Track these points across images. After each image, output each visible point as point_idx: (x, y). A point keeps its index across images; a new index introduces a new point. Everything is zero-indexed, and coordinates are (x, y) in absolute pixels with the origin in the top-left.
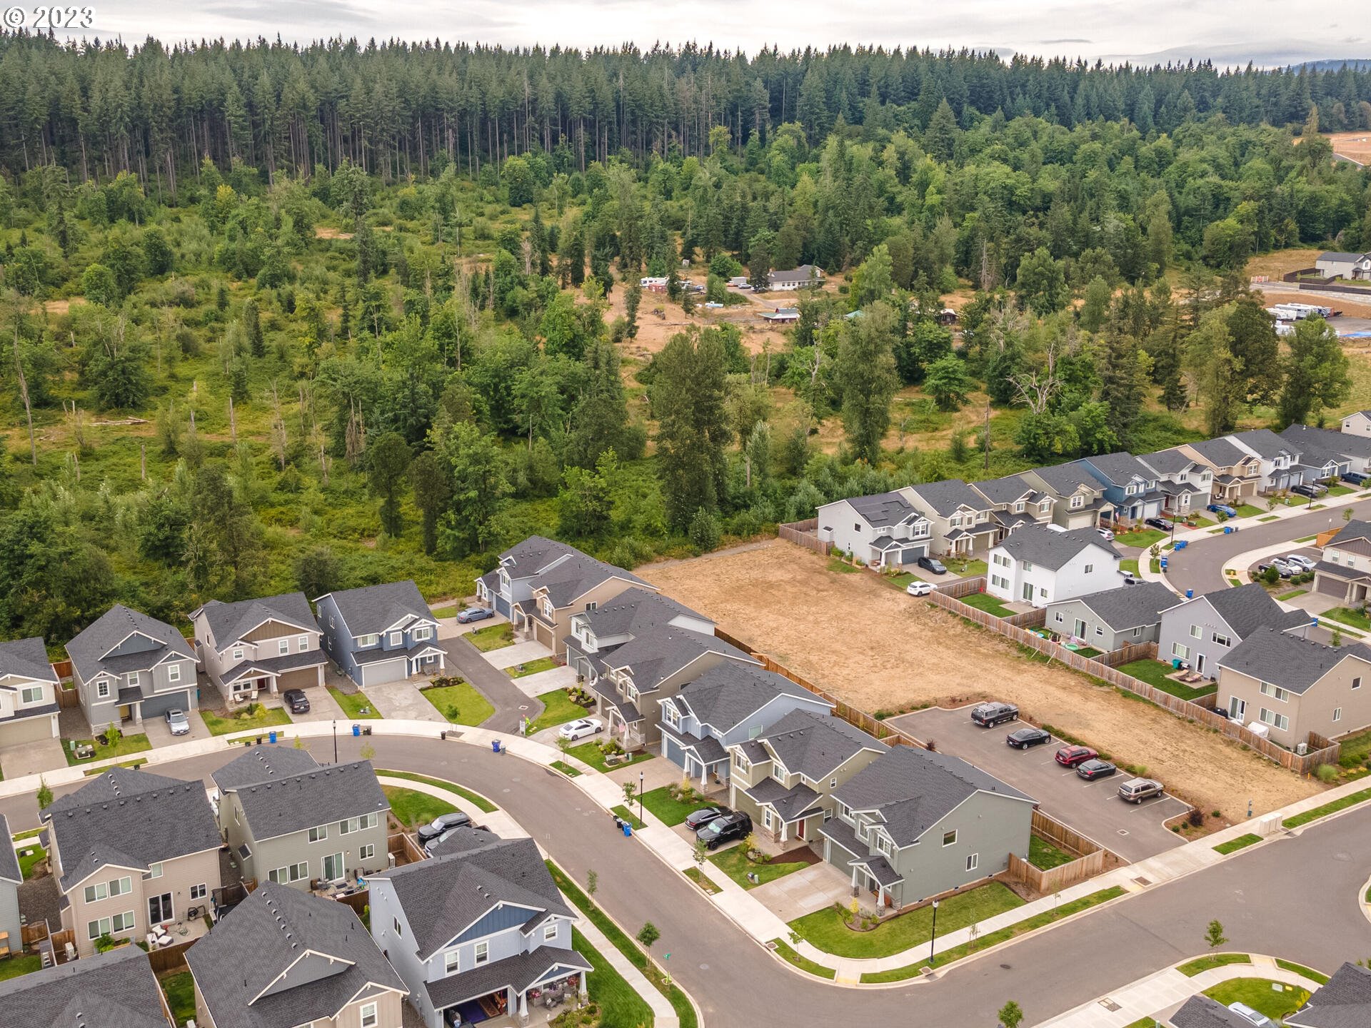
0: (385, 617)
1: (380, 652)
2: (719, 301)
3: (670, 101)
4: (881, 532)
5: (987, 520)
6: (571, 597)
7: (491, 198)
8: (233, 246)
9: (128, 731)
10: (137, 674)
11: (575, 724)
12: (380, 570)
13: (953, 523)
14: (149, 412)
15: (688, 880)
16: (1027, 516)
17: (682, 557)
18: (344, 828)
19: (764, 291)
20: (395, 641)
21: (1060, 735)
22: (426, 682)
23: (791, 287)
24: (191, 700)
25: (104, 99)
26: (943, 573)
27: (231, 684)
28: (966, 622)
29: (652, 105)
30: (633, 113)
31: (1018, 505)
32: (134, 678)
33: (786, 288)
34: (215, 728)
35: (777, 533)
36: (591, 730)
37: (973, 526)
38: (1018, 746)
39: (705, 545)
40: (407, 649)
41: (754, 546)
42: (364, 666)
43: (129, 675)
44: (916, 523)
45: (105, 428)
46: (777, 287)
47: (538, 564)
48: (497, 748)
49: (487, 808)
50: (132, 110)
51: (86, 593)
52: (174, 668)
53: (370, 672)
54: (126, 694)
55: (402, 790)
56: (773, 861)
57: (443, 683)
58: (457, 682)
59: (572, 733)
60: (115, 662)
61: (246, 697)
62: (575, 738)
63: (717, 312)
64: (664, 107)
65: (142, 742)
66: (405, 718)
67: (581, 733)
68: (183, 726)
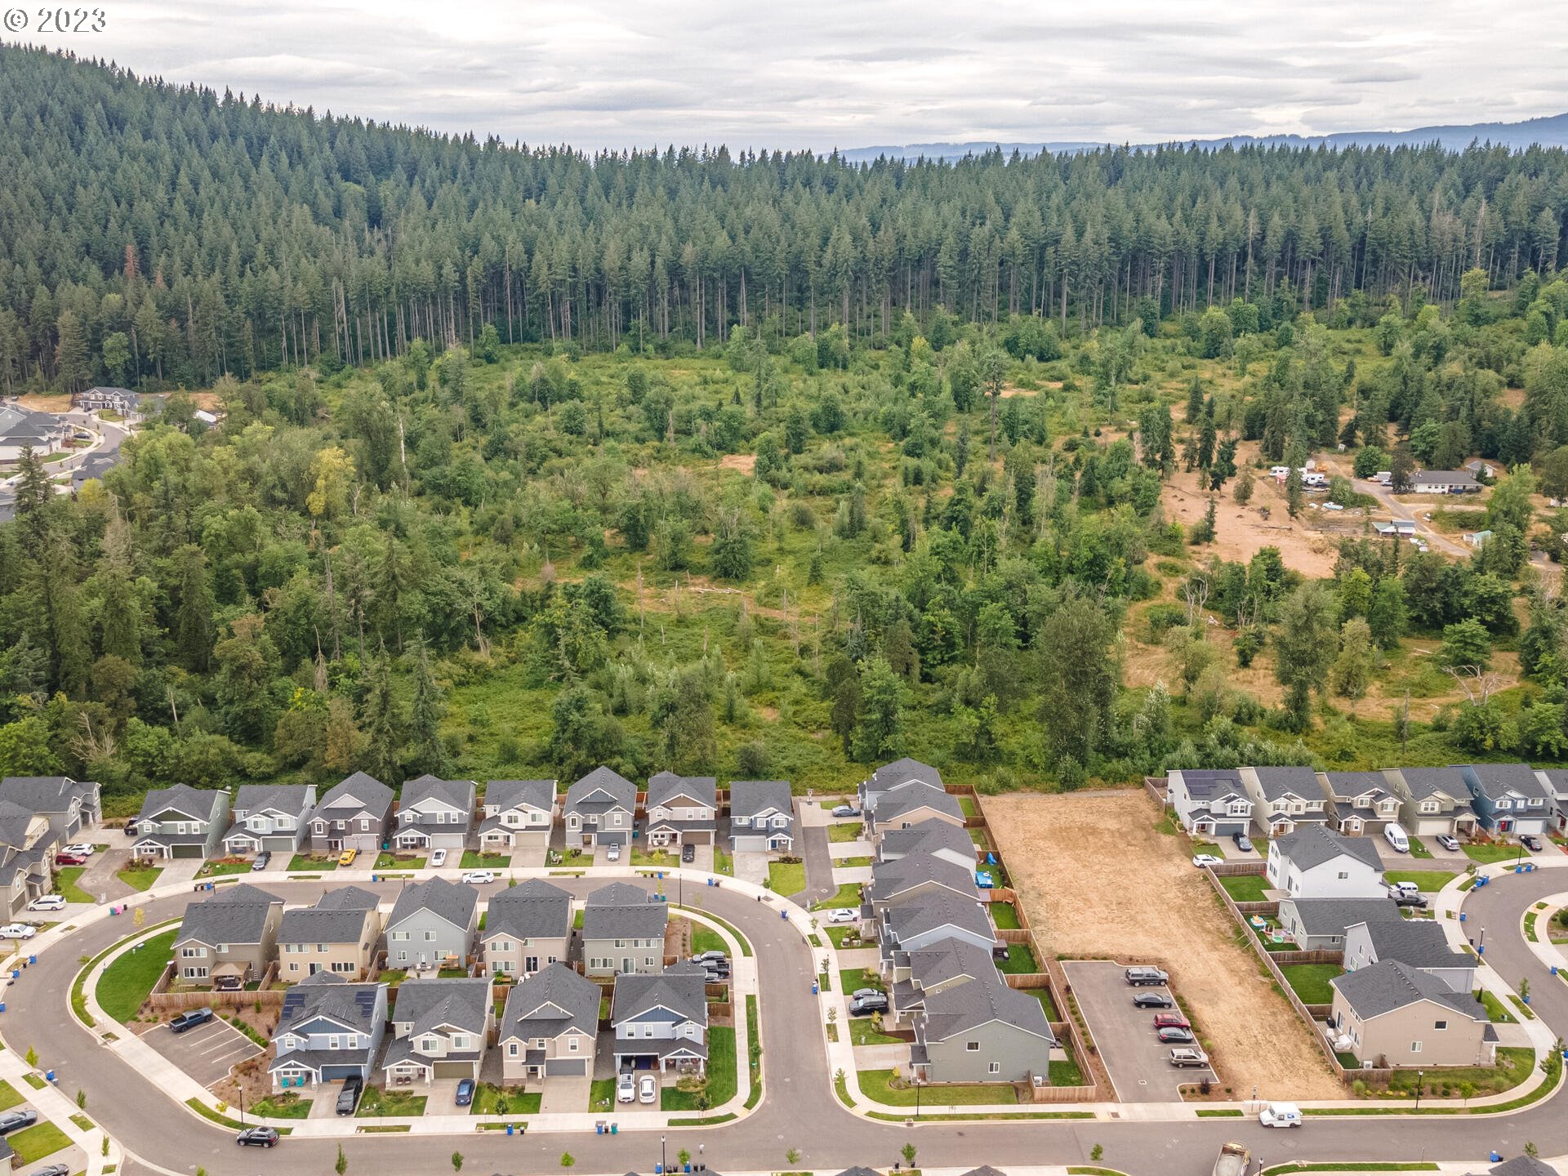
0: (758, 807)
1: (749, 830)
2: (1339, 502)
3: (1421, 240)
4: (1199, 804)
5: (1321, 809)
6: (891, 815)
7: (1183, 350)
8: (896, 409)
9: (585, 851)
10: (596, 816)
11: (840, 911)
12: (799, 763)
13: (1276, 807)
14: (747, 583)
15: (824, 1030)
16: (1370, 812)
17: (1045, 792)
18: (636, 944)
19: (1406, 492)
20: (761, 825)
21: (1184, 1006)
22: (776, 857)
23: (1440, 490)
24: (628, 838)
25: (835, 254)
26: (1248, 850)
27: (653, 832)
28: (1218, 898)
29: (1399, 243)
30: (1374, 252)
31: (1363, 800)
32: (594, 818)
33: (1433, 490)
34: (635, 860)
35: (1143, 785)
36: (851, 917)
37: (1302, 812)
38: (1138, 1004)
39: (1069, 785)
40: (767, 832)
41: (1115, 792)
42: (737, 838)
43: (592, 816)
44: (1234, 803)
45: (709, 594)
46: (1421, 488)
47: (892, 784)
48: (784, 916)
49: (747, 952)
50: (856, 264)
51: (601, 750)
52: (618, 816)
53: (739, 841)
54: (587, 827)
55: (708, 929)
56: (885, 1033)
57: (787, 860)
58: (797, 861)
59: (835, 917)
60: (585, 806)
61: (661, 843)
62: (836, 921)
63: (1331, 515)
64: (1414, 245)
65: (590, 860)
66: (748, 880)
67: (841, 918)
68: (614, 855)
